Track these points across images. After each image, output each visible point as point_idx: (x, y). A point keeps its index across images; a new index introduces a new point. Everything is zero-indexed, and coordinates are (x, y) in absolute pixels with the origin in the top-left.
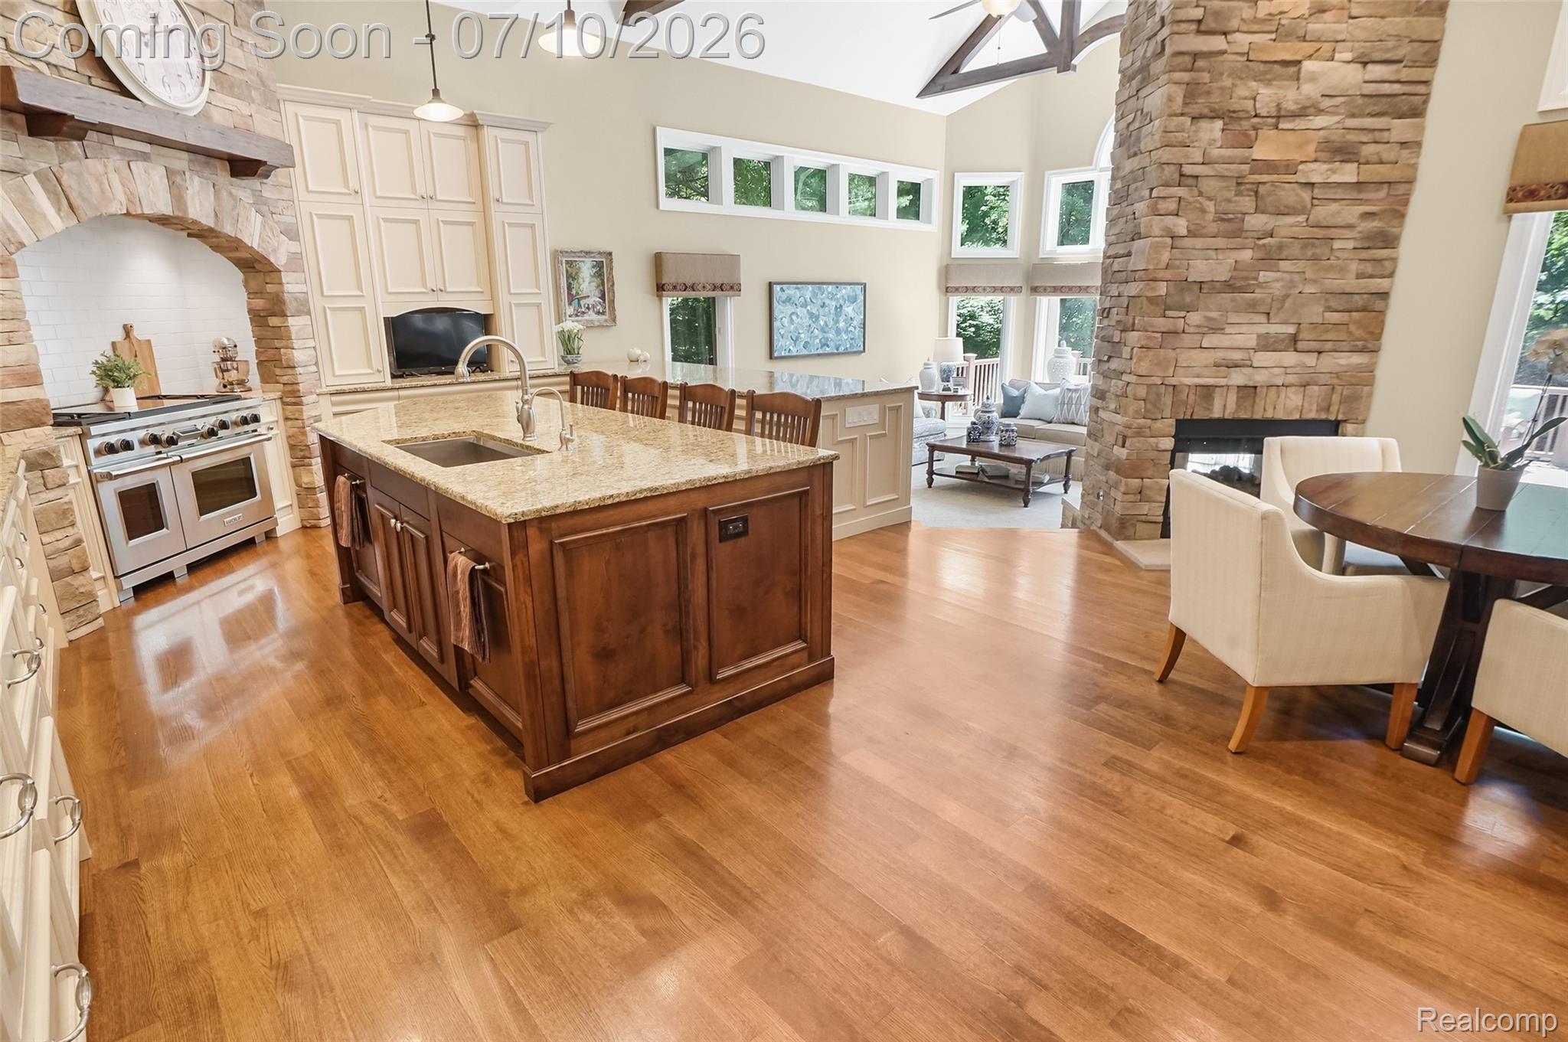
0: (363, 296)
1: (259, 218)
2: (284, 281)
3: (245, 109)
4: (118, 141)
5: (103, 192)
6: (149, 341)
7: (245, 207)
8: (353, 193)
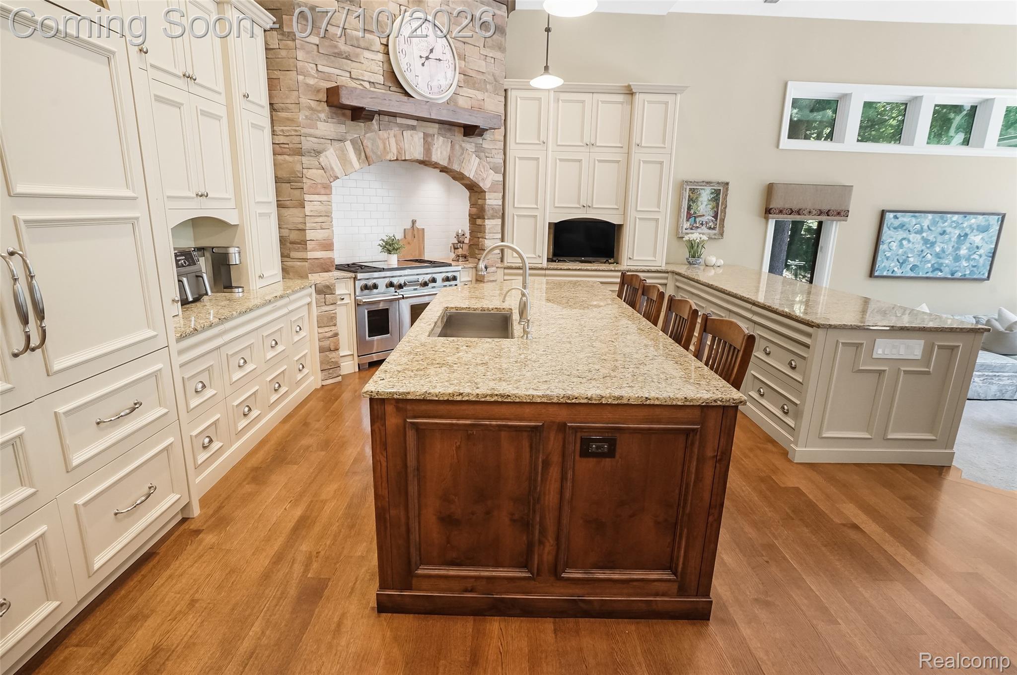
0: (538, 208)
1: (478, 160)
2: (486, 198)
3: (479, 95)
4: (399, 120)
5: (385, 148)
6: (424, 229)
7: (469, 154)
8: (542, 143)
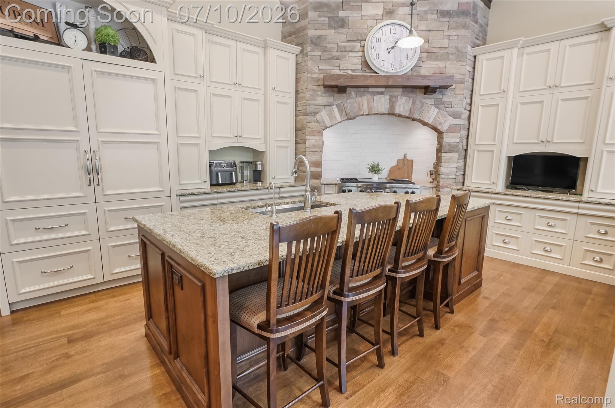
0: (495, 145)
1: (437, 110)
2: (444, 137)
3: (441, 64)
4: (371, 90)
5: (359, 107)
6: (412, 160)
7: (428, 106)
8: (502, 92)
